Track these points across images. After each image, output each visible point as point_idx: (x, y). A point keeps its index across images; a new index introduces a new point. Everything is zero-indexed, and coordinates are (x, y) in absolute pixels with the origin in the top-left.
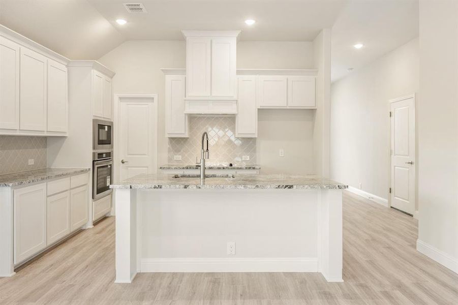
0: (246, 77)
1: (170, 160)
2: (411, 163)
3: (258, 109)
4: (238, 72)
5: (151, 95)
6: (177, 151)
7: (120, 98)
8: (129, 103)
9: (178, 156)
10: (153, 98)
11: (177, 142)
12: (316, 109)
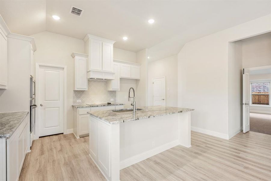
0: (116, 63)
1: (74, 102)
2: (163, 100)
3: (120, 78)
4: (114, 61)
5: (62, 66)
6: (79, 98)
7: (40, 66)
8: (45, 69)
9: (79, 100)
10: (63, 68)
11: (79, 93)
12: (139, 80)
